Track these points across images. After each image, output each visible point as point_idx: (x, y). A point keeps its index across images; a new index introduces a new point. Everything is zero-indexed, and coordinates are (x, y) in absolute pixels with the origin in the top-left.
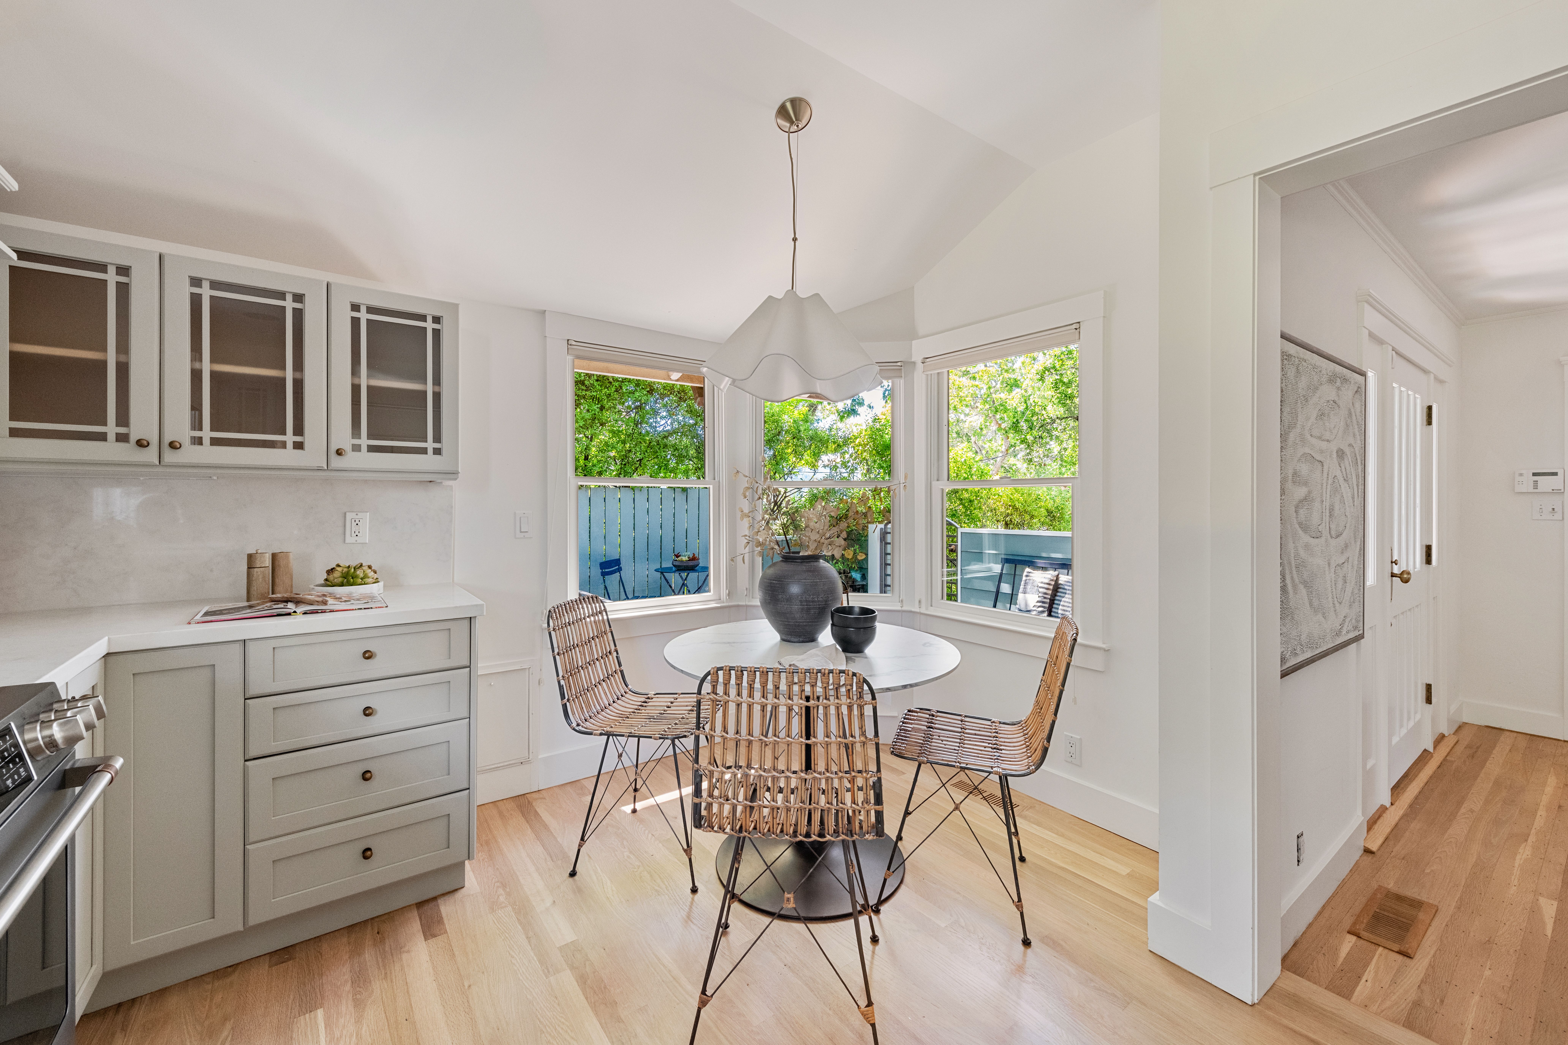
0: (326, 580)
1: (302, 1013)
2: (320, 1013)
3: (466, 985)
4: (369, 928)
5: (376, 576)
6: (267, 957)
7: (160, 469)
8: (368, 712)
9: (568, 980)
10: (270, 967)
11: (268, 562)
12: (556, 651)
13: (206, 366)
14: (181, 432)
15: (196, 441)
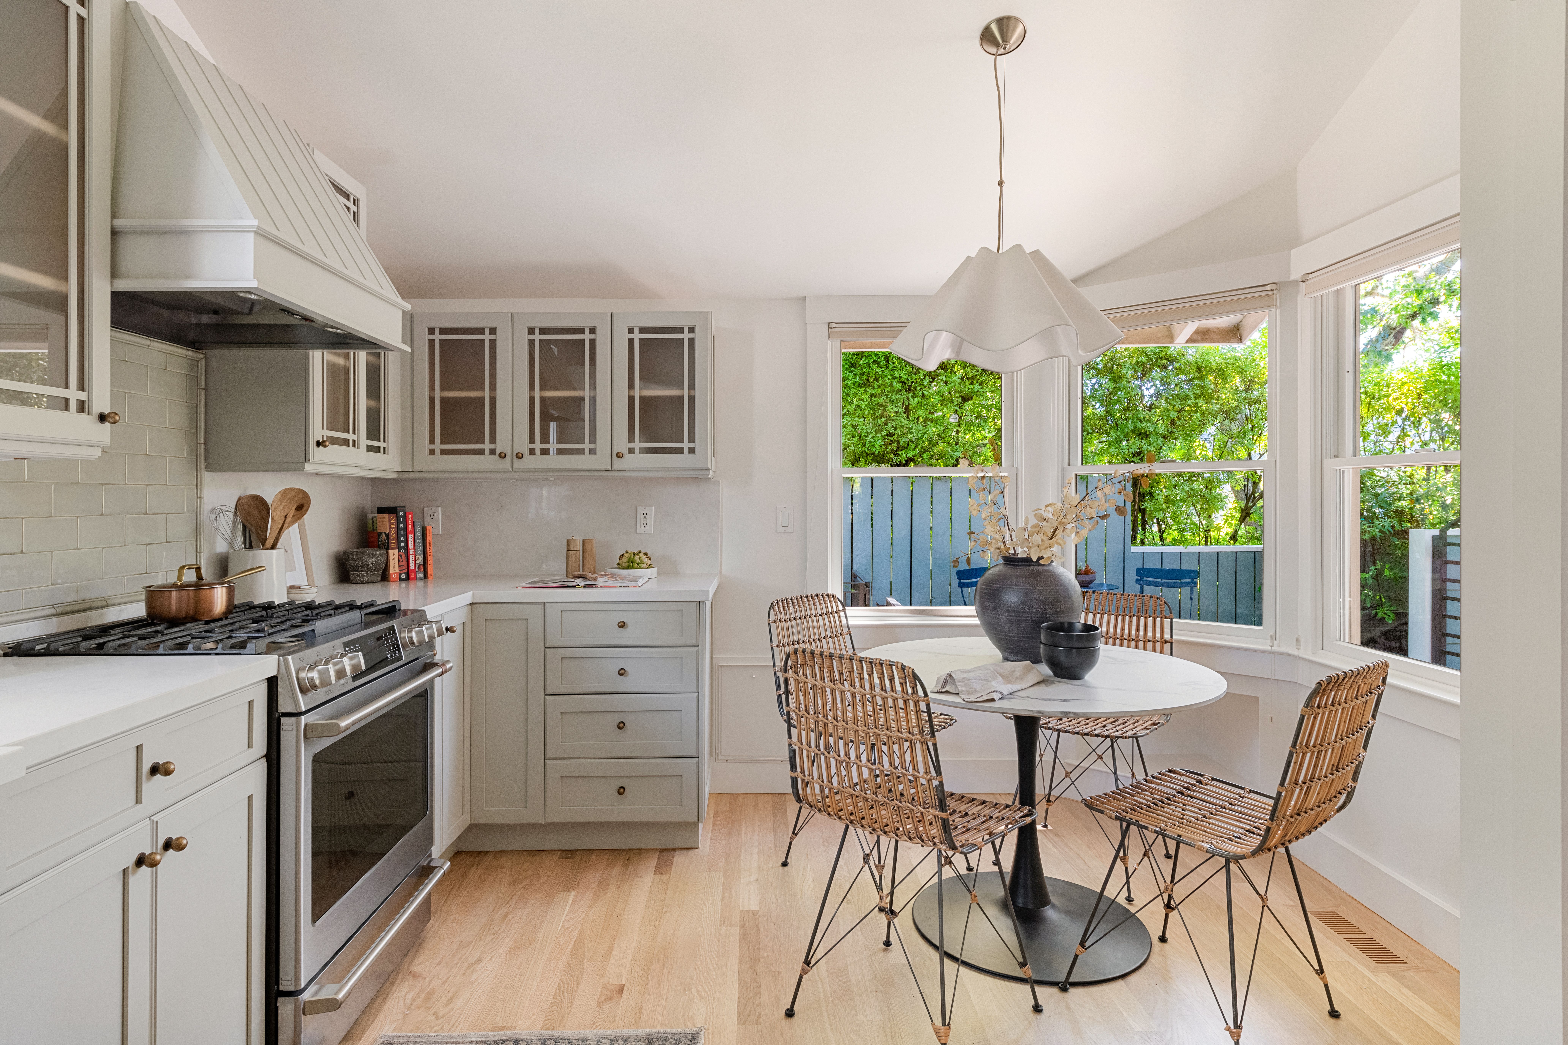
0: (618, 564)
1: (564, 890)
2: (573, 893)
3: (664, 910)
4: (624, 854)
5: (649, 562)
6: (560, 852)
7: (513, 474)
8: (622, 672)
9: (735, 933)
10: (559, 858)
11: (579, 547)
12: (775, 643)
13: (537, 394)
14: (523, 445)
15: (532, 452)
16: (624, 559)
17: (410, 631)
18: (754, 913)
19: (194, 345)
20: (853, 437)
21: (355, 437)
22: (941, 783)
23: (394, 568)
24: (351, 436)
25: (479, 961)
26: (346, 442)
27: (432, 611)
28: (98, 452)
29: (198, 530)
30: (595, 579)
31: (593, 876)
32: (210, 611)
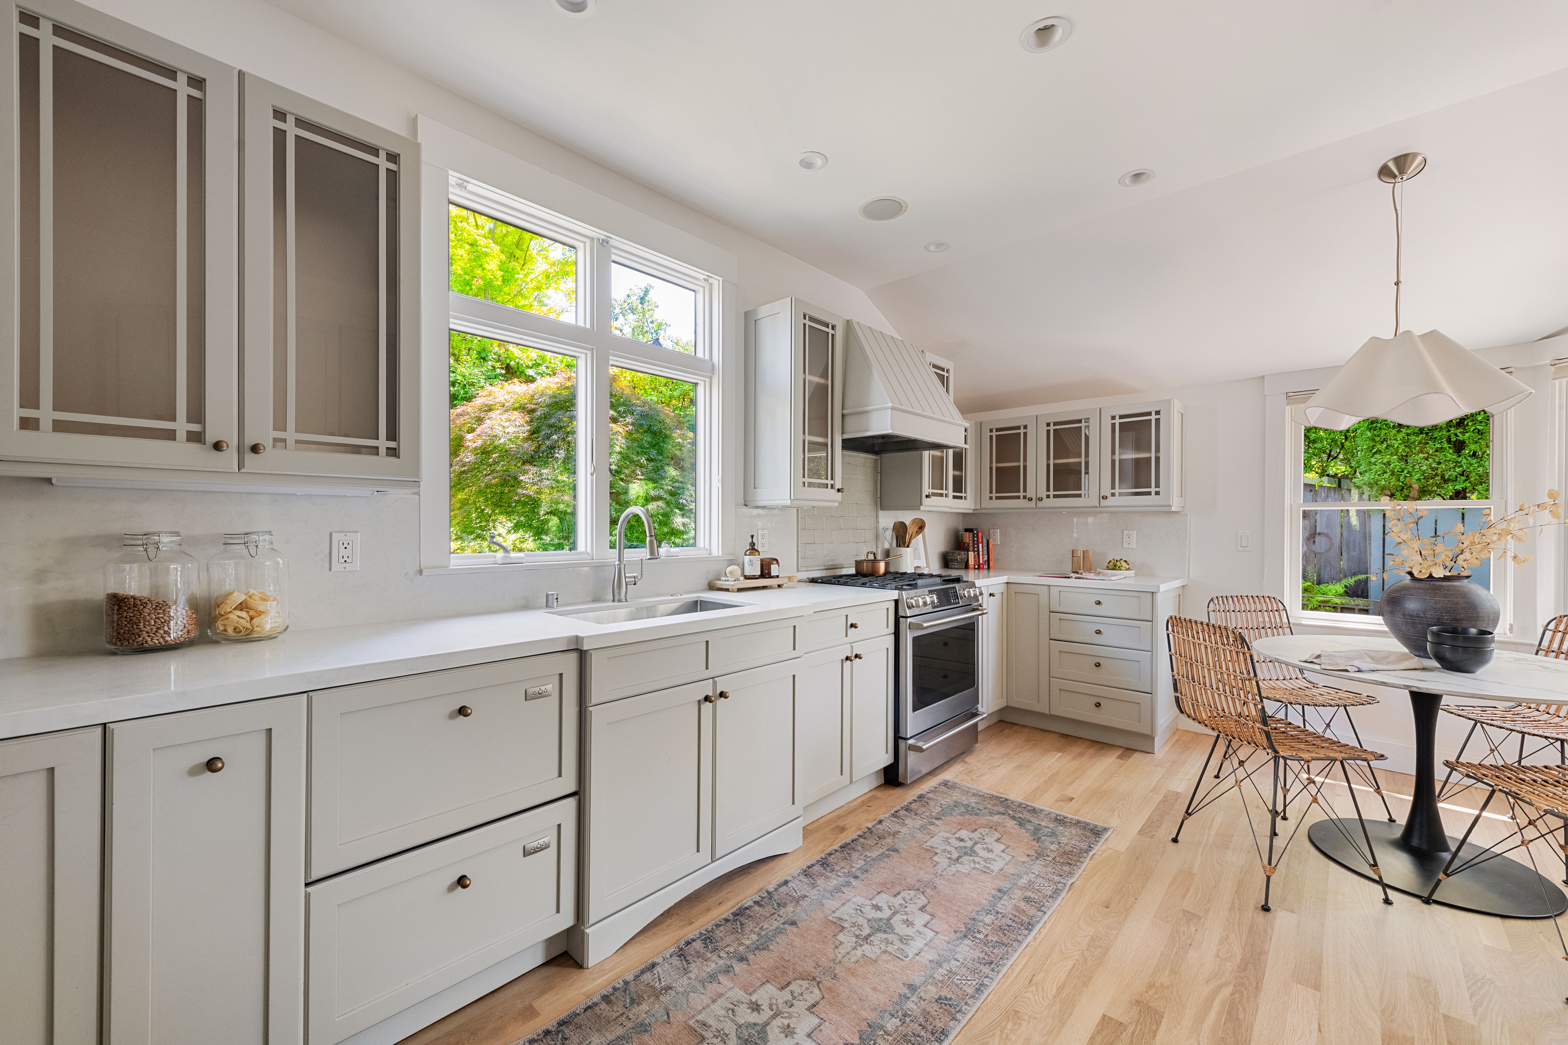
0: (1105, 567)
1: (1055, 751)
3: (1115, 775)
6: (1060, 734)
7: (1036, 510)
8: (1098, 632)
9: (1158, 798)
10: (1058, 736)
11: (1082, 554)
13: (1052, 462)
14: (1043, 493)
15: (1048, 496)
16: (1111, 564)
17: (964, 590)
18: (1177, 793)
19: (875, 453)
20: (1385, 472)
21: (946, 492)
22: (1263, 707)
23: (971, 562)
24: (944, 492)
25: (999, 766)
26: (941, 495)
27: (978, 583)
28: (837, 504)
29: (877, 537)
30: (1081, 574)
31: (1076, 750)
32: (878, 572)
